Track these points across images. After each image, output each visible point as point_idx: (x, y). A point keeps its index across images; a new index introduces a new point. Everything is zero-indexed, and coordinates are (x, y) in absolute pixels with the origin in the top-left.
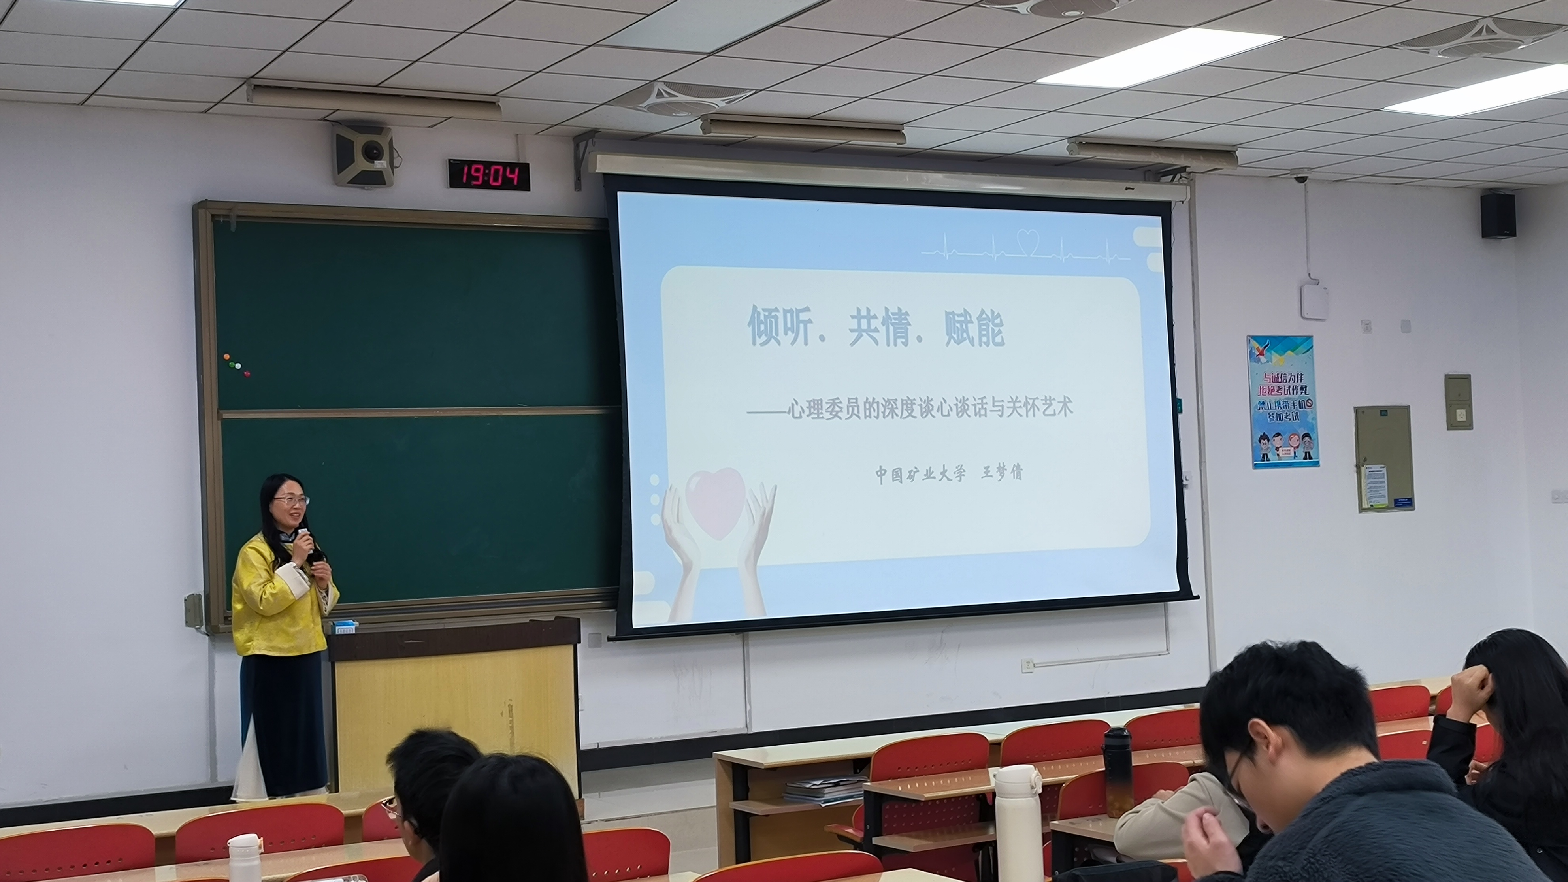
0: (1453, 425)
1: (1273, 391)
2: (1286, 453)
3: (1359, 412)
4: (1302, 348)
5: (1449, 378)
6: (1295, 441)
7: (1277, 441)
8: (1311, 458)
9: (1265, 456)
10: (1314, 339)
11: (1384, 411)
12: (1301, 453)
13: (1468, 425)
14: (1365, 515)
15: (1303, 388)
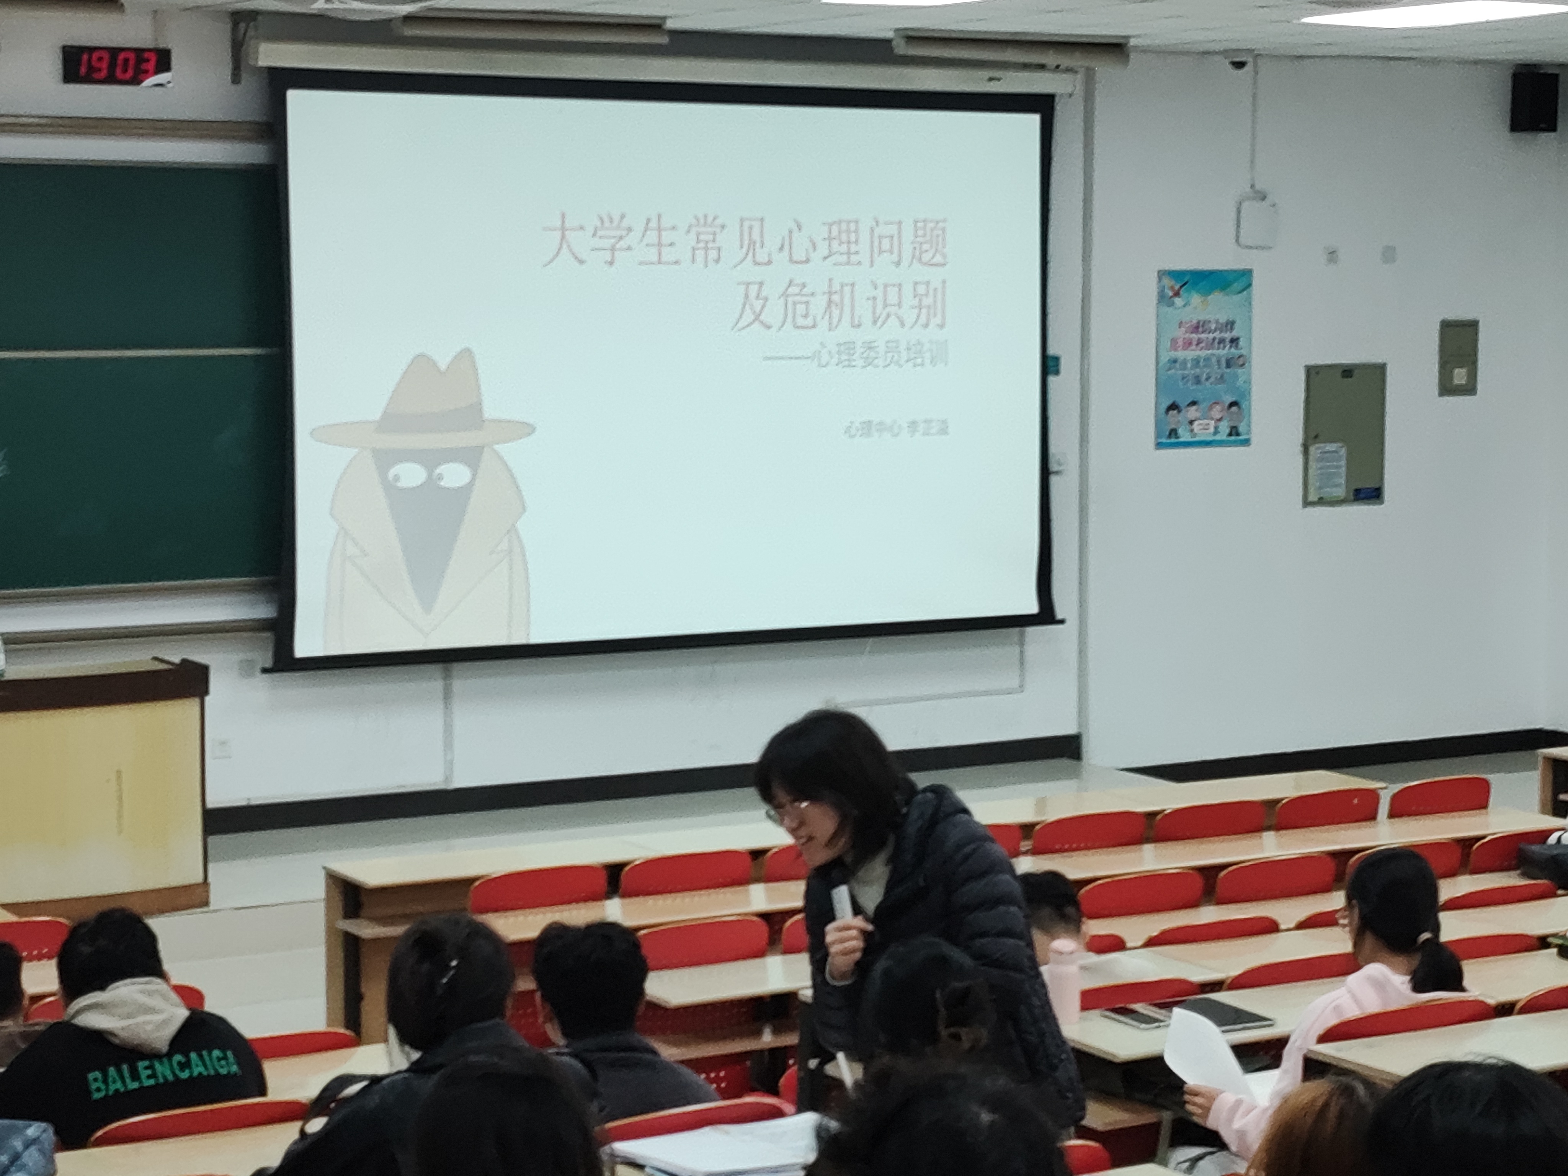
0: (1447, 388)
1: (1190, 344)
2: (1203, 429)
3: (1312, 372)
4: (1237, 286)
5: (1447, 326)
6: (1216, 412)
7: (1192, 413)
8: (1238, 434)
9: (1173, 433)
10: (1255, 274)
11: (1348, 371)
12: (1224, 427)
13: (1470, 389)
14: (1310, 510)
15: (1234, 341)
